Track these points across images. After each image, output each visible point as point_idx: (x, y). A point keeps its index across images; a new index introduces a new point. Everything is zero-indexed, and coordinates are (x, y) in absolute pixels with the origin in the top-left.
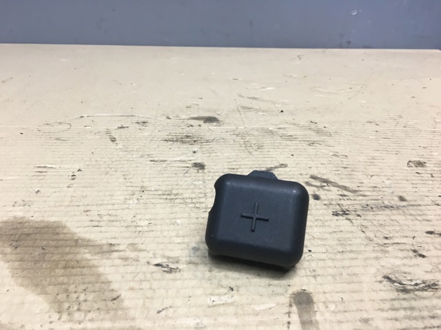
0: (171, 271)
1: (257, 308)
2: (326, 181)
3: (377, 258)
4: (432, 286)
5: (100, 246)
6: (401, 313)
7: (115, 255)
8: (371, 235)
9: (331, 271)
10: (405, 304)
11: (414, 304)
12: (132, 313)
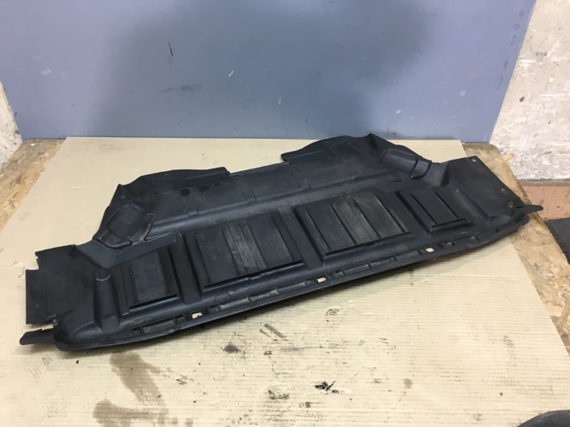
0: (183, 383)
1: (212, 403)
2: (272, 329)
3: (271, 381)
4: (286, 397)
5: (155, 368)
6: (266, 408)
7: (161, 373)
8: (275, 367)
9: (248, 387)
10: (270, 404)
11: (274, 405)
12: (165, 402)
